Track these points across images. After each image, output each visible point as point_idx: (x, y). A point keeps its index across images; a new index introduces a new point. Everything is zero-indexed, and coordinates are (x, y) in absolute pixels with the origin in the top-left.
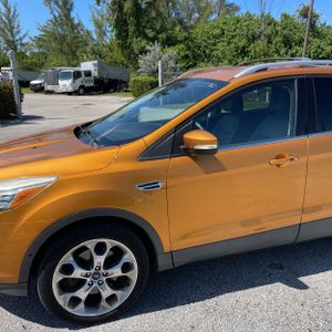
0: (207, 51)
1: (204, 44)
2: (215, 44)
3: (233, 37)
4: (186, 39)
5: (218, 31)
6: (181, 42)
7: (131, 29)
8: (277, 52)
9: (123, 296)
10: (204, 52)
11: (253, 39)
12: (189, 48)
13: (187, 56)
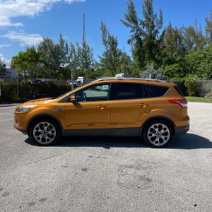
0: (194, 67)
1: (192, 63)
2: (199, 63)
4: (181, 60)
5: (202, 55)
6: (177, 62)
7: (146, 56)
10: (192, 68)
12: (181, 66)
13: (180, 71)
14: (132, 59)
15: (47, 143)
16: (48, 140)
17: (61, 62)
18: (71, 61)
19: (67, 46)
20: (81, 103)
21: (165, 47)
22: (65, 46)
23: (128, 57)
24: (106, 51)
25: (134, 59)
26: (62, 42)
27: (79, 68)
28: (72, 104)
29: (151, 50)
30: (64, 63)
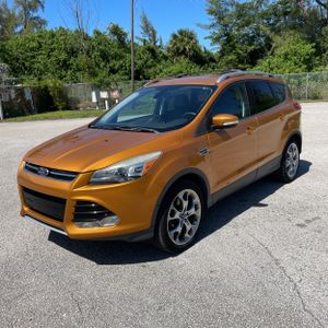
1: (22, 56)
2: (34, 57)
3: (52, 50)
5: (35, 44)
8: (98, 65)
11: (73, 53)
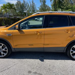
7: (57, 6)
9: (5, 54)
14: (51, 8)
15: (2, 56)
16: (3, 54)
17: (24, 10)
18: (28, 9)
19: (26, 3)
20: (23, 30)
21: (65, 3)
22: (25, 3)
23: (50, 8)
24: (41, 5)
25: (52, 8)
26: (24, 2)
27: (31, 12)
28: (17, 31)
29: (59, 4)
30: (25, 10)
